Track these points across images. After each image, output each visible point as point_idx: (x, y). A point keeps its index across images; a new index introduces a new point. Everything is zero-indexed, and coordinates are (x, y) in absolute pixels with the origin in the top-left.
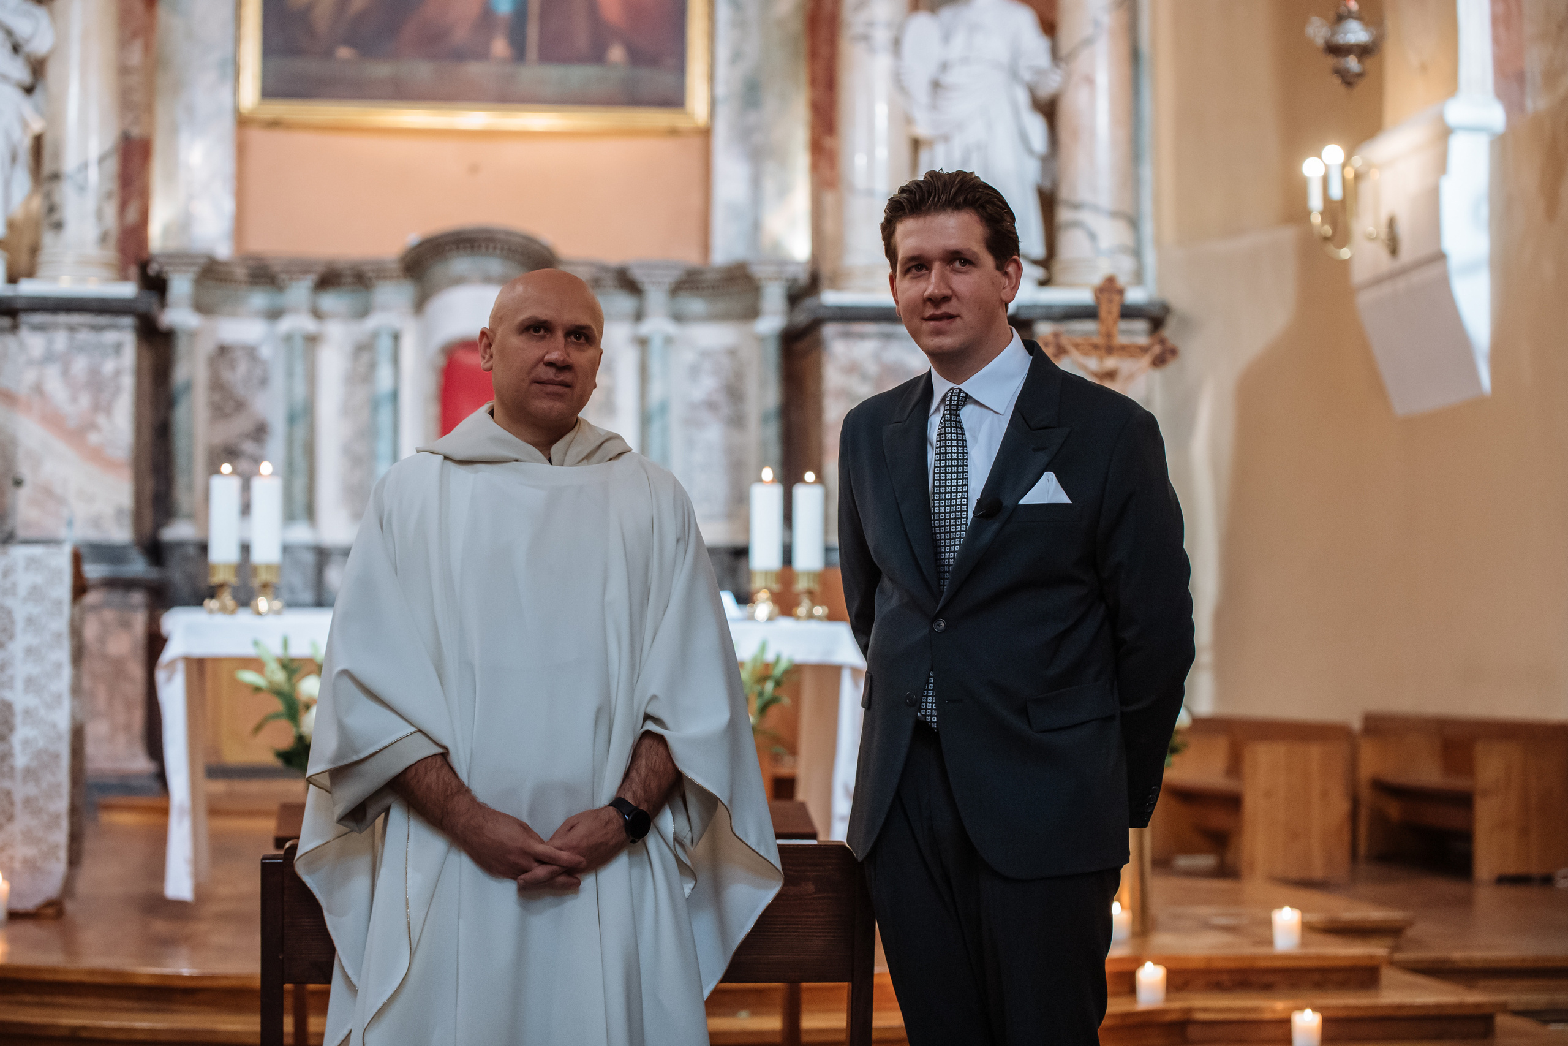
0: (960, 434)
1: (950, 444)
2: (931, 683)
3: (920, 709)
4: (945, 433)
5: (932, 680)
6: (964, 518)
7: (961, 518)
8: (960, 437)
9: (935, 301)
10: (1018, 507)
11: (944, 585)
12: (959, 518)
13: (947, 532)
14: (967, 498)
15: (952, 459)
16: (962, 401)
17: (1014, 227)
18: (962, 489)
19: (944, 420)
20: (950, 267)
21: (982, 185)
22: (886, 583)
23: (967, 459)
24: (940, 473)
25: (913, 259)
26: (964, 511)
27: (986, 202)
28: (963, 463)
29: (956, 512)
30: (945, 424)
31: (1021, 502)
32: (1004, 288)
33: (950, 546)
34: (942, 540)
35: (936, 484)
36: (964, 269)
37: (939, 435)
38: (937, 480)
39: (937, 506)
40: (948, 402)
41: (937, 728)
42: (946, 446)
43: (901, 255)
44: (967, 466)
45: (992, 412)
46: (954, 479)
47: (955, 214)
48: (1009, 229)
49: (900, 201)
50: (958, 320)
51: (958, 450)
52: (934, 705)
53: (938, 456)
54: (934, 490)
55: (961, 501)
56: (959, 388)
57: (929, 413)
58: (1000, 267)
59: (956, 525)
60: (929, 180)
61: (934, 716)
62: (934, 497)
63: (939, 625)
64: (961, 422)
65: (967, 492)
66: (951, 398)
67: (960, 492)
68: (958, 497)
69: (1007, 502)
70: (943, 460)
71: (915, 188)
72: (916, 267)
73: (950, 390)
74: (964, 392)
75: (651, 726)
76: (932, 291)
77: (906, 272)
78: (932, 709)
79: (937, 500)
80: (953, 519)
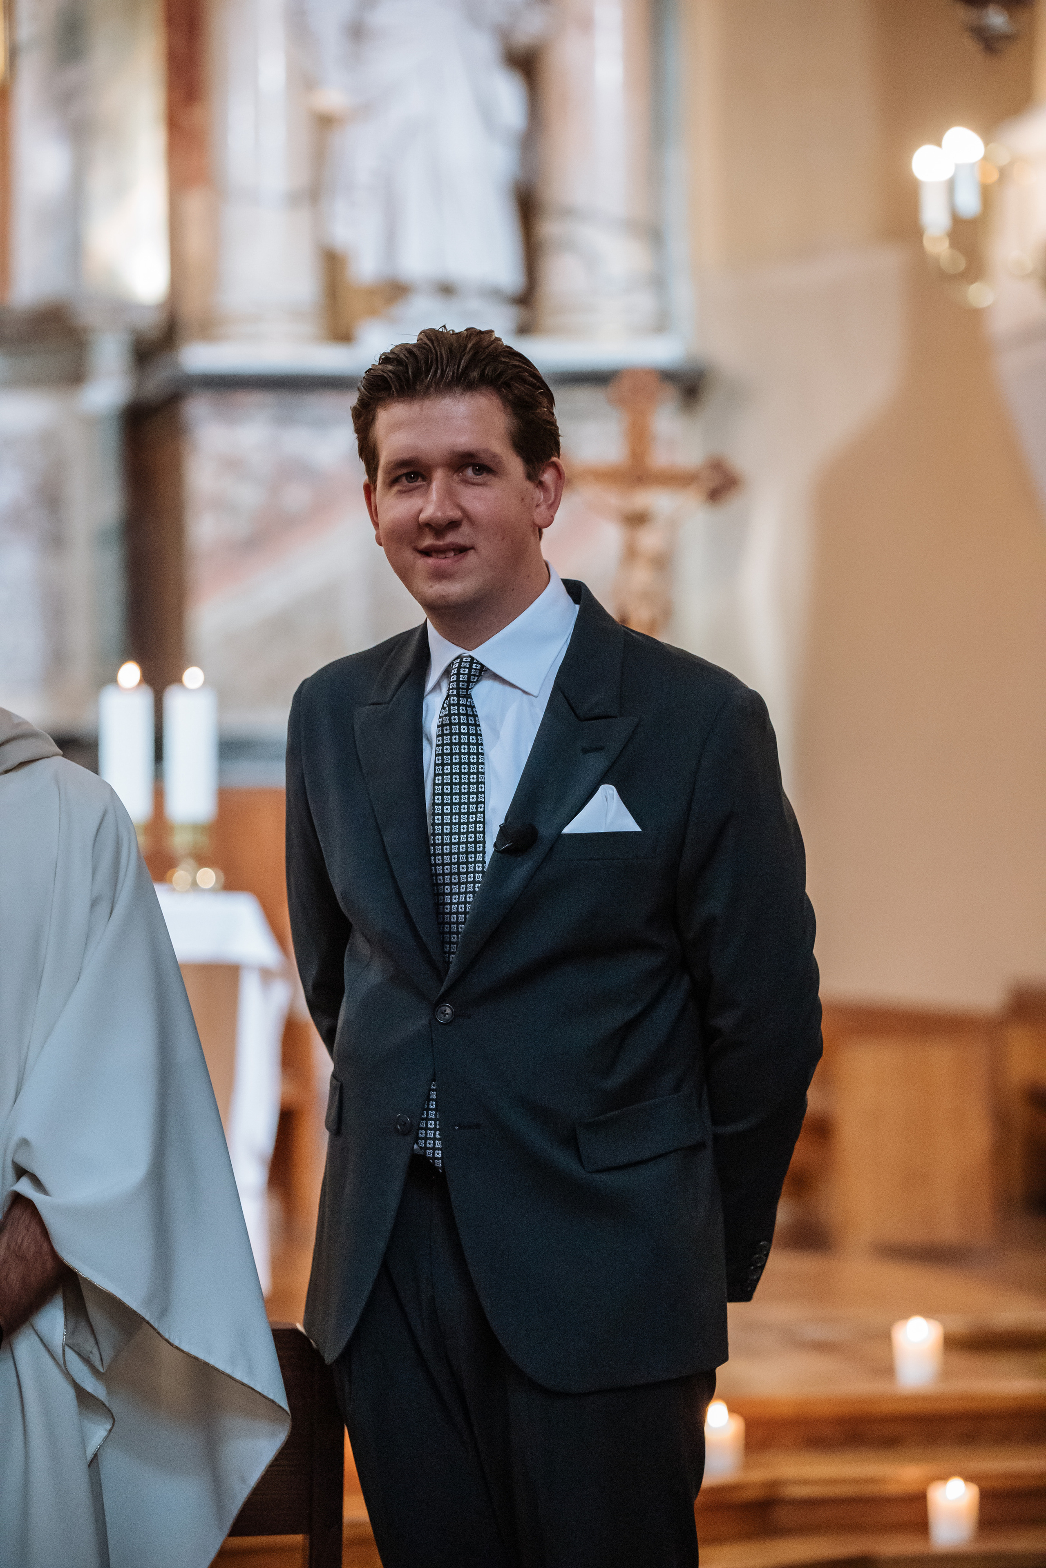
0: (472, 725)
1: (457, 741)
2: (433, 1100)
3: (417, 1139)
4: (451, 724)
5: (433, 1095)
6: (480, 852)
7: (476, 852)
8: (472, 730)
9: (438, 528)
10: (560, 837)
11: (450, 953)
12: (471, 853)
13: (455, 874)
14: (484, 823)
15: (460, 764)
16: (475, 675)
17: (553, 414)
18: (477, 808)
19: (447, 705)
20: (458, 476)
21: (505, 351)
22: (359, 944)
23: (483, 764)
24: (443, 784)
25: (403, 464)
26: (480, 842)
27: (512, 378)
28: (478, 768)
29: (467, 843)
30: (450, 710)
31: (567, 830)
32: (538, 506)
33: (459, 894)
34: (447, 884)
35: (436, 801)
36: (479, 479)
37: (442, 726)
38: (438, 794)
39: (438, 834)
40: (455, 676)
41: (443, 1168)
42: (451, 744)
43: (385, 457)
44: (483, 773)
45: (520, 692)
46: (464, 794)
47: (467, 398)
48: (545, 417)
49: (383, 376)
50: (472, 552)
51: (469, 749)
52: (438, 1132)
53: (440, 758)
54: (434, 809)
55: (475, 827)
56: (470, 656)
57: (423, 691)
58: (533, 476)
59: (467, 863)
60: (426, 344)
61: (438, 1149)
62: (434, 819)
63: (444, 1013)
64: (474, 707)
65: (483, 812)
66: (459, 671)
67: (473, 813)
68: (471, 820)
69: (545, 831)
70: (447, 764)
71: (406, 357)
72: (407, 476)
73: (457, 658)
74: (478, 663)
75: (25, 1187)
76: (433, 514)
77: (393, 482)
78: (434, 1139)
79: (438, 825)
80: (462, 853)
